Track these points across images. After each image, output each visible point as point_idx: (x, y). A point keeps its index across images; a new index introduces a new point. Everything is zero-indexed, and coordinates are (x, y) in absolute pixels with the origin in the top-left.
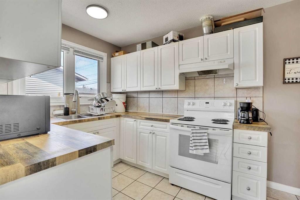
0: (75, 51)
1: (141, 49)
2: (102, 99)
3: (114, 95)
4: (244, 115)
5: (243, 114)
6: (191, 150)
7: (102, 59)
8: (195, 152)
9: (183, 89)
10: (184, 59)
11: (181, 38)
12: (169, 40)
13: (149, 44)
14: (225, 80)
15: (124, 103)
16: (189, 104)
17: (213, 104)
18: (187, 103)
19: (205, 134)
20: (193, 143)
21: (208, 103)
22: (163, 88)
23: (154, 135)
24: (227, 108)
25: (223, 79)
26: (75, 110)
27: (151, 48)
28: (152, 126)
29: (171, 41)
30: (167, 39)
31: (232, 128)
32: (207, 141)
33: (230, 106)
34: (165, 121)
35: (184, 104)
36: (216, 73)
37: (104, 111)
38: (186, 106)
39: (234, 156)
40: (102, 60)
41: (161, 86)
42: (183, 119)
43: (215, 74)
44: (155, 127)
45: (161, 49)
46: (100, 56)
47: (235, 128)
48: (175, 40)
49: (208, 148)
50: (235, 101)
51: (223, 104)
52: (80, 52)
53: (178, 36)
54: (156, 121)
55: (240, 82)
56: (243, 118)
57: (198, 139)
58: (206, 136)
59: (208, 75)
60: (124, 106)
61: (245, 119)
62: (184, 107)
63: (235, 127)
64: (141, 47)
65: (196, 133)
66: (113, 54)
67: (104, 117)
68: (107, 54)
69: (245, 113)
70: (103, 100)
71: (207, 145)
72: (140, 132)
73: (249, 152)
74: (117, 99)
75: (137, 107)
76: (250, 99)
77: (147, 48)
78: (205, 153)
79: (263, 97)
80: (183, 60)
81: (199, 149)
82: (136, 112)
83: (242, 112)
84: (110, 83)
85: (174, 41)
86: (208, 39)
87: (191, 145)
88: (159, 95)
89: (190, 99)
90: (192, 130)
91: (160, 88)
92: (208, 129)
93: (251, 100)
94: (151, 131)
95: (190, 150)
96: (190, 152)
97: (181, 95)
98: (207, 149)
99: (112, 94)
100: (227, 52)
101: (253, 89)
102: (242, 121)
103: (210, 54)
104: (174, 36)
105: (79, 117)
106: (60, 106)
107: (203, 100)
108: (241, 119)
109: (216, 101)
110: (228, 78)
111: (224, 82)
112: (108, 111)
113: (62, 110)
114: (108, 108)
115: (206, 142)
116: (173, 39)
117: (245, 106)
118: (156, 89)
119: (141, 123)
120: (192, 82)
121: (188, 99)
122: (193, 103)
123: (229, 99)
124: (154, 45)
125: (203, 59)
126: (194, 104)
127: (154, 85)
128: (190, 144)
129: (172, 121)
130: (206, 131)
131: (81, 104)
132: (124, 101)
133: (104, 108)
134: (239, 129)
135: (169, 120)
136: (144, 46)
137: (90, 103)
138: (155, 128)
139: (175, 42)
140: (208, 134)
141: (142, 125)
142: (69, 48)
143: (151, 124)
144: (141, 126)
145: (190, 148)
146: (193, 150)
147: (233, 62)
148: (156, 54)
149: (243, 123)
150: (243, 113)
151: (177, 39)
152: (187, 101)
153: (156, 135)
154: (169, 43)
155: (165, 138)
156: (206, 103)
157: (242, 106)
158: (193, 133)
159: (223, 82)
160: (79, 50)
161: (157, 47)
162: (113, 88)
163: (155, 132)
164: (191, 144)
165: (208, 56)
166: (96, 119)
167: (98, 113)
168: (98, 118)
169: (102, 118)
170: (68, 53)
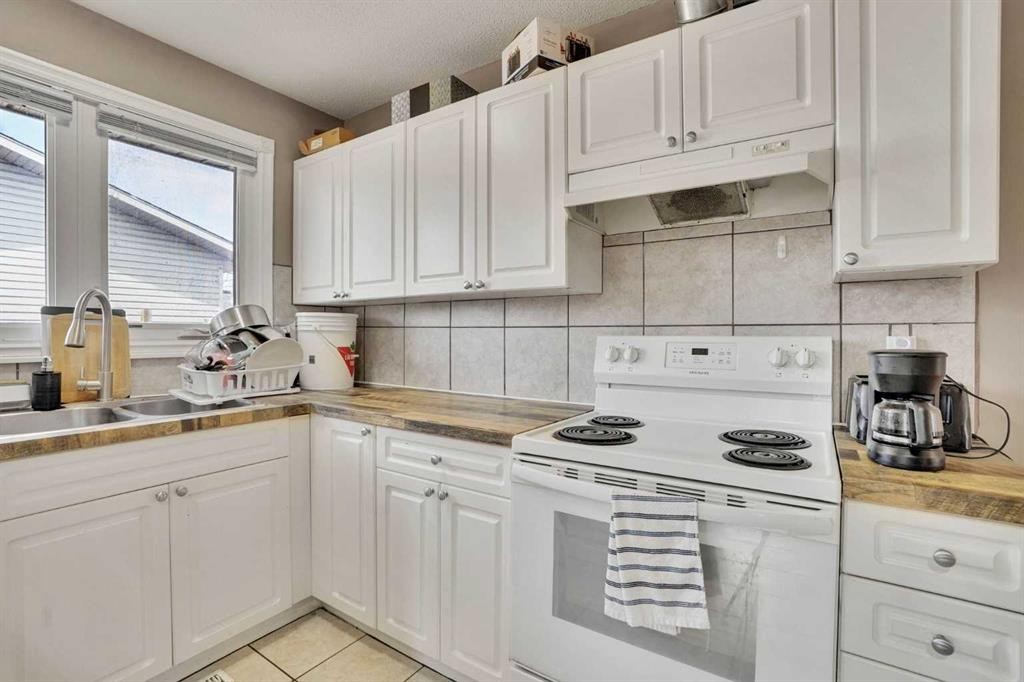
0: (104, 117)
1: (409, 114)
2: (237, 333)
3: (303, 317)
4: (897, 422)
5: (890, 412)
6: (612, 599)
7: (252, 161)
8: (630, 617)
9: (591, 285)
10: (588, 145)
11: (578, 51)
12: (524, 61)
13: (439, 90)
14: (782, 242)
15: (344, 351)
16: (617, 355)
17: (724, 358)
18: (607, 355)
19: (688, 522)
20: (625, 567)
21: (704, 352)
22: (499, 283)
23: (445, 504)
24: (793, 376)
25: (776, 240)
26: (98, 383)
27: (447, 104)
28: (434, 462)
29: (531, 67)
30: (514, 61)
31: (837, 498)
32: (696, 562)
33: (809, 366)
34: (490, 439)
35: (592, 357)
36: (742, 213)
37: (244, 385)
38: (602, 366)
39: (844, 646)
40: (252, 169)
41: (489, 274)
42: (577, 435)
43: (734, 214)
44: (453, 468)
45: (489, 106)
46: (237, 150)
47: (854, 496)
48: (551, 61)
49: (704, 603)
50: (833, 342)
51: (774, 358)
52: (136, 123)
53: (566, 45)
54: (452, 437)
55: (865, 245)
56: (888, 438)
57: (649, 551)
58: (693, 536)
59: (703, 222)
60: (348, 362)
61: (906, 441)
62: (595, 371)
63: (854, 490)
64: (408, 107)
65: (640, 516)
66: (302, 145)
67: (218, 416)
68: (273, 141)
69: (904, 407)
70: (243, 337)
71: (699, 588)
72: (389, 488)
73: (939, 641)
74: (316, 334)
75: (405, 366)
76: (910, 334)
77: (431, 106)
78: (683, 629)
79: (976, 323)
80: (583, 151)
81: (651, 602)
82: (398, 389)
83: (884, 401)
84: (291, 266)
85: (544, 63)
86: (702, 42)
87: (610, 575)
88: (489, 317)
89: (622, 334)
90: (617, 497)
91: (483, 286)
92: (700, 497)
93: (914, 337)
94: (434, 486)
95: (607, 601)
96: (610, 610)
97: (583, 315)
98: (697, 605)
99: (298, 314)
100: (800, 95)
101: (924, 285)
102: (887, 452)
103: (710, 117)
104: (544, 40)
105: (110, 416)
106: (17, 365)
107: (679, 338)
108: (880, 442)
109: (743, 343)
110: (800, 231)
111: (781, 255)
112: (265, 383)
113: (25, 383)
114: (264, 372)
115: (692, 570)
116: (539, 56)
117: (905, 370)
118: (466, 288)
119: (394, 444)
120: (630, 257)
121: (614, 334)
122: (632, 353)
123: (803, 334)
124: (461, 90)
125: (678, 137)
126: (637, 356)
127: (461, 272)
128: (609, 571)
129: (520, 442)
130: (690, 508)
131: (134, 354)
132: (348, 341)
133: (240, 374)
134: (880, 502)
135: (509, 437)
136: (420, 101)
137: (189, 349)
138: (448, 472)
139: (548, 68)
140: (702, 523)
141: (397, 455)
142: (70, 103)
143: (434, 453)
144: (392, 459)
145: (609, 590)
146: (622, 602)
147: (831, 145)
148: (469, 127)
149: (894, 464)
150: (894, 407)
151: (559, 57)
152: (605, 343)
153: (456, 506)
154: (524, 77)
155: (493, 521)
156: (696, 352)
157: (884, 370)
158: (620, 515)
159: (776, 251)
160: (127, 115)
161: (474, 97)
162: (304, 289)
163: (450, 489)
164: (613, 568)
165: (704, 126)
166: (170, 430)
167: (212, 397)
168: (183, 422)
169: (204, 422)
170: (66, 123)
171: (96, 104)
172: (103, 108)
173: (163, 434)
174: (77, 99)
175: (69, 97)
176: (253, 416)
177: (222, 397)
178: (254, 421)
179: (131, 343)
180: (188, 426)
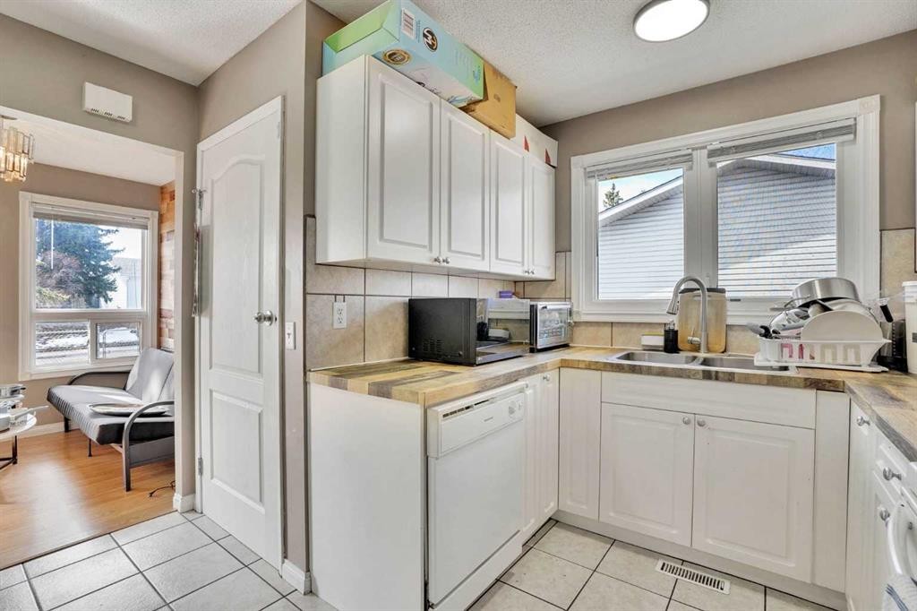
26: (699, 339)
37: (801, 355)
113: (660, 335)
142: (690, 155)
160: (725, 145)
166: (694, 375)
167: (769, 361)
168: (704, 371)
169: (720, 375)
170: (691, 168)
171: (705, 147)
172: (709, 147)
173: (689, 377)
174: (693, 149)
175: (690, 151)
176: (768, 380)
177: (778, 362)
178: (768, 384)
179: (729, 313)
180: (707, 376)
